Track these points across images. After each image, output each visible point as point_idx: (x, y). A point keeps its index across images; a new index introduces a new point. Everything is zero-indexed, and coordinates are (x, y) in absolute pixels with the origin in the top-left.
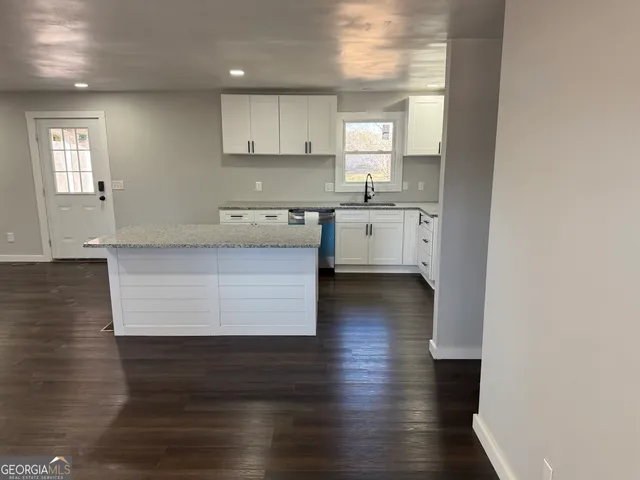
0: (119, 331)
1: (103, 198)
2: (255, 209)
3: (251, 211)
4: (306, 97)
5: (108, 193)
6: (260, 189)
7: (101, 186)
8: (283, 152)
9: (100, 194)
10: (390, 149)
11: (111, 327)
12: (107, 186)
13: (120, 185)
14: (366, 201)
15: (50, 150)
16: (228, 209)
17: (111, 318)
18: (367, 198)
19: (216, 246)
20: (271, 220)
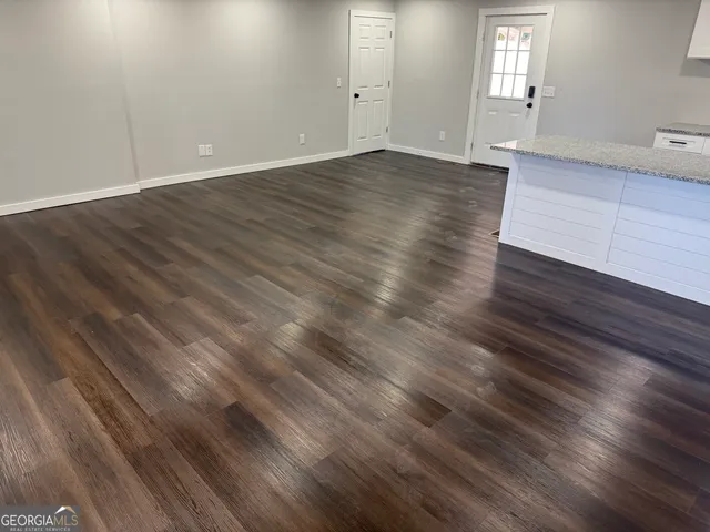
0: (503, 239)
1: (530, 105)
5: (536, 100)
7: (532, 92)
9: (528, 101)
11: (497, 233)
12: (537, 93)
13: (551, 91)
15: (493, 50)
16: (669, 131)
17: (499, 224)
19: (624, 169)
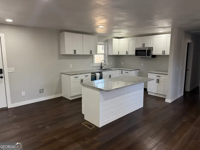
1: (2, 77)
2: (82, 74)
3: (81, 75)
4: (88, 35)
5: (5, 74)
6: (72, 67)
7: (1, 71)
8: (84, 54)
9: (0, 75)
10: (103, 53)
12: (5, 71)
13: (12, 70)
14: (101, 69)
16: (74, 75)
18: (101, 68)
20: (87, 77)
